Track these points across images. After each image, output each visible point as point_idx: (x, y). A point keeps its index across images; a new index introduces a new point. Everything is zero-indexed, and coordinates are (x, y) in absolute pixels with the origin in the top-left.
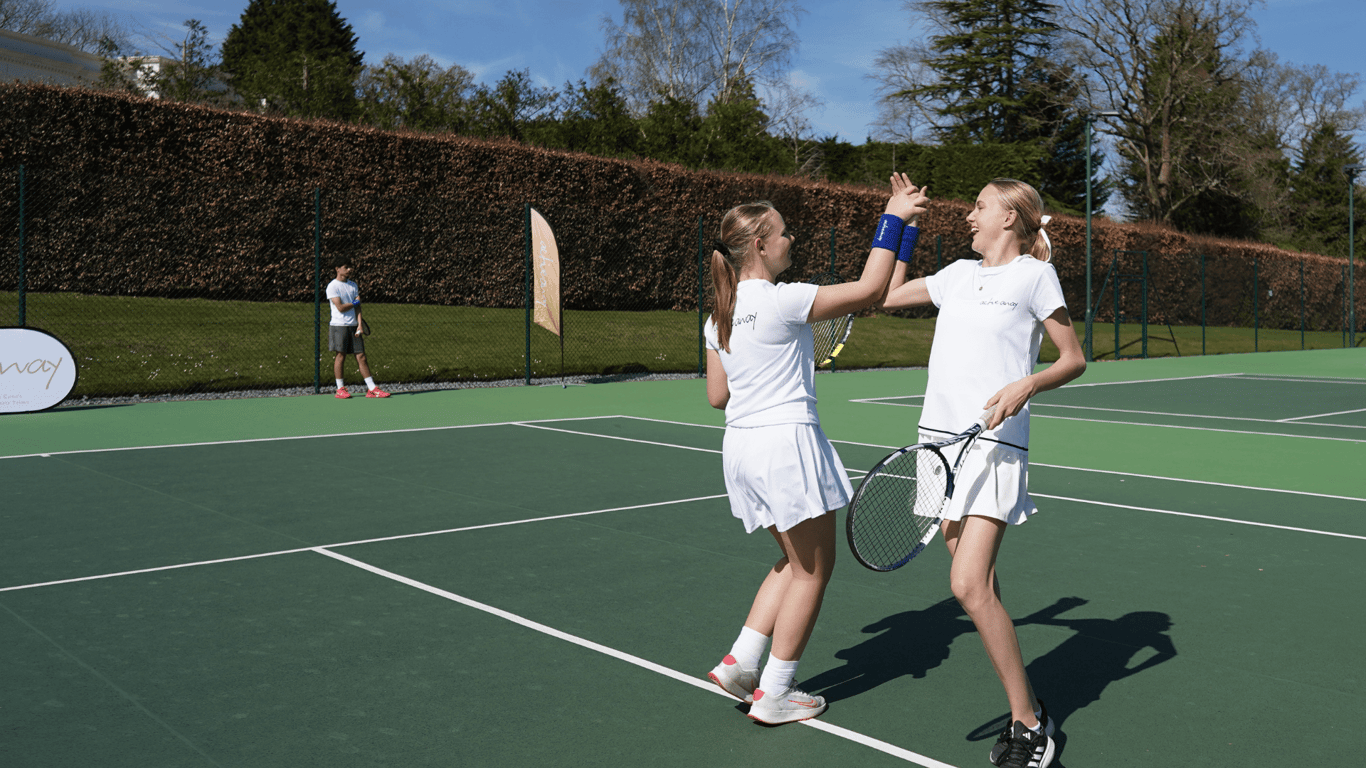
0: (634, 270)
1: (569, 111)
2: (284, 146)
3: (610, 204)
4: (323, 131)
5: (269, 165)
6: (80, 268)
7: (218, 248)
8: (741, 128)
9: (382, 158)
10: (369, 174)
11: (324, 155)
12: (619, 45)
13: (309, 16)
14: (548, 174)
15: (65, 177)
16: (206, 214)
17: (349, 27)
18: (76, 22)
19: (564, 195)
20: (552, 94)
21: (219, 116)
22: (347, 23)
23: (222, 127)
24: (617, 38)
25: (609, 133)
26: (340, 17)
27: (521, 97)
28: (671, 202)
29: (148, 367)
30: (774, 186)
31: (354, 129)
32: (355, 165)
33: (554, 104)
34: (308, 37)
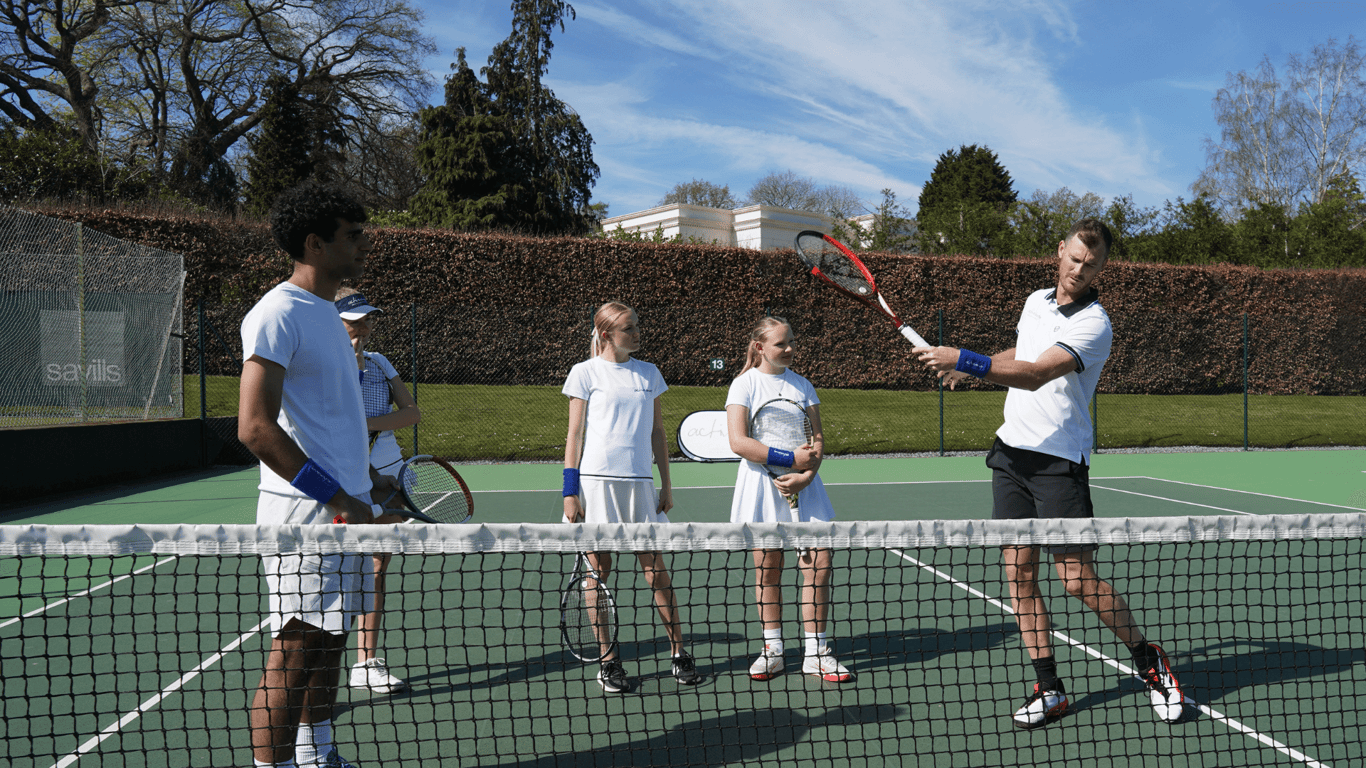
0: (1210, 359)
1: (1168, 226)
2: (934, 277)
3: (1187, 305)
4: (960, 265)
5: (925, 292)
6: (812, 370)
7: (892, 354)
8: (1333, 224)
9: (1003, 280)
10: (993, 293)
11: (962, 281)
12: (1218, 161)
13: (977, 168)
14: (1133, 283)
15: (802, 310)
16: (885, 330)
17: (1007, 172)
18: (827, 194)
19: (1147, 299)
20: (1152, 212)
21: (892, 260)
22: (1005, 170)
23: (894, 267)
24: (1216, 155)
25: (1204, 240)
26: (1000, 165)
27: (1127, 217)
28: (1243, 300)
29: (840, 436)
30: (1346, 278)
31: (982, 260)
32: (983, 287)
33: (1154, 221)
34: (977, 184)
